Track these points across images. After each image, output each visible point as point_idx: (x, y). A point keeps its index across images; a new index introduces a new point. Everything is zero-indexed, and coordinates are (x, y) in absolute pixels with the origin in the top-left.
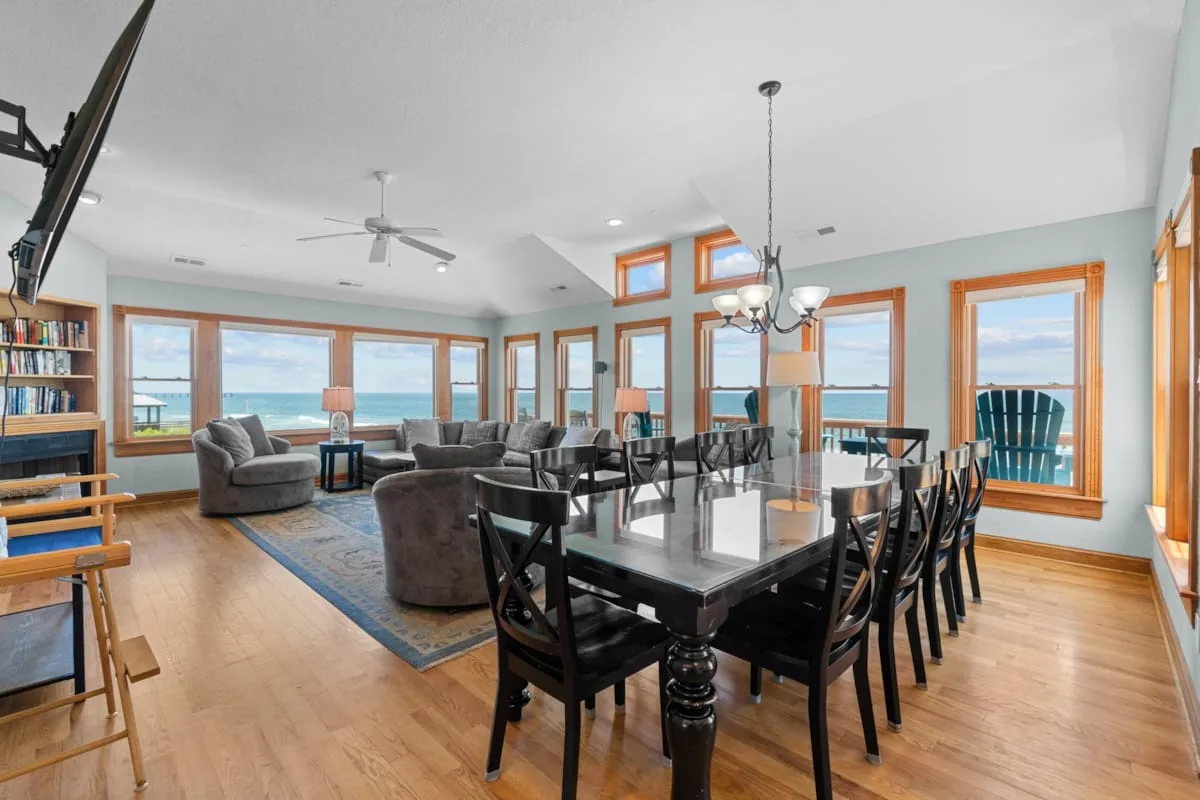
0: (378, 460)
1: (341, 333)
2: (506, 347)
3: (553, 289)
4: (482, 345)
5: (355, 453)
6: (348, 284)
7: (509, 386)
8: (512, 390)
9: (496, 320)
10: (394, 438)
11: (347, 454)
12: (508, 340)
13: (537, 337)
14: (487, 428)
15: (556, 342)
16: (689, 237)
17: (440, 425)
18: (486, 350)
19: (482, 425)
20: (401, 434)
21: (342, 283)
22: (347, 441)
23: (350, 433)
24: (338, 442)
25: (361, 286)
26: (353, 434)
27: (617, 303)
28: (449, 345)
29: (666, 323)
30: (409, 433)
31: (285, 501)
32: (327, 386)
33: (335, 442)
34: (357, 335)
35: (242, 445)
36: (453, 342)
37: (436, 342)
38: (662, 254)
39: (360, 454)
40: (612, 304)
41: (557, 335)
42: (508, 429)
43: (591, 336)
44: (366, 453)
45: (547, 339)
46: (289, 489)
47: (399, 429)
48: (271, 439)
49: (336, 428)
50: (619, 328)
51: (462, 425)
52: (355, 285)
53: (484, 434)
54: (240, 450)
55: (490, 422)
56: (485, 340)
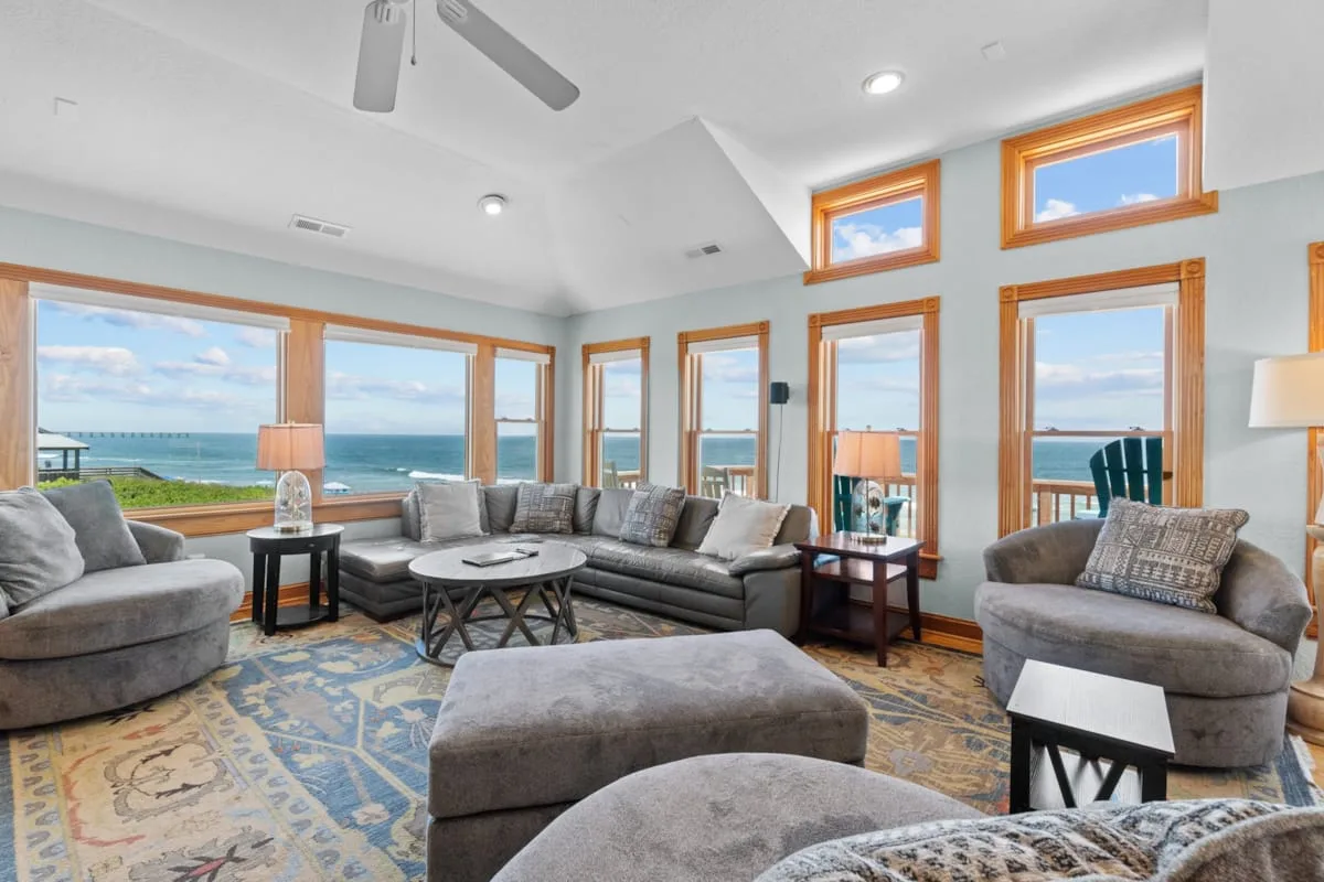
0: (368, 565)
1: (301, 324)
2: (586, 361)
3: (691, 255)
4: (545, 359)
5: (325, 553)
6: (315, 227)
7: (590, 427)
8: (594, 434)
9: (569, 317)
10: (399, 516)
11: (307, 556)
12: (588, 351)
13: (644, 344)
14: (558, 497)
15: (683, 351)
16: (990, 141)
17: (479, 491)
18: (551, 367)
19: (550, 490)
20: (412, 508)
21: (301, 224)
22: (307, 530)
23: (314, 508)
24: (289, 530)
26: (320, 512)
27: (812, 278)
28: (494, 354)
29: (929, 309)
30: (426, 508)
31: (148, 684)
32: (272, 422)
33: (283, 531)
34: (331, 329)
35: (42, 554)
36: (499, 350)
37: (473, 349)
38: (919, 181)
39: (333, 554)
40: (800, 280)
41: (684, 340)
42: (596, 497)
43: (756, 338)
44: (346, 549)
45: (664, 349)
46: (155, 657)
47: (408, 499)
48: (134, 529)
49: (285, 503)
50: (818, 323)
51: (517, 489)
52: (327, 230)
53: (555, 507)
54: (31, 568)
55: (564, 487)
56: (550, 350)
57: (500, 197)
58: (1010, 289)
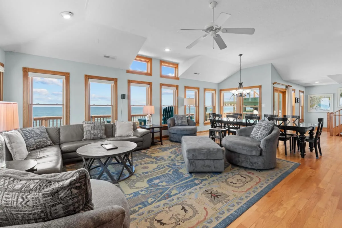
57: (71, 13)
58: (161, 84)
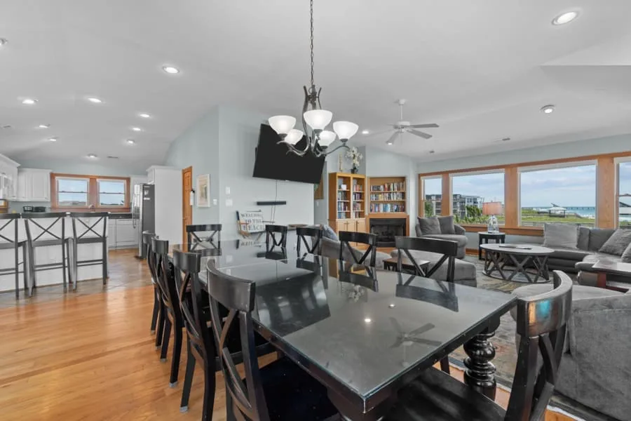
1: (510, 169)
22: (497, 233)
24: (491, 233)
25: (509, 139)
48: (455, 226)
49: (490, 224)
